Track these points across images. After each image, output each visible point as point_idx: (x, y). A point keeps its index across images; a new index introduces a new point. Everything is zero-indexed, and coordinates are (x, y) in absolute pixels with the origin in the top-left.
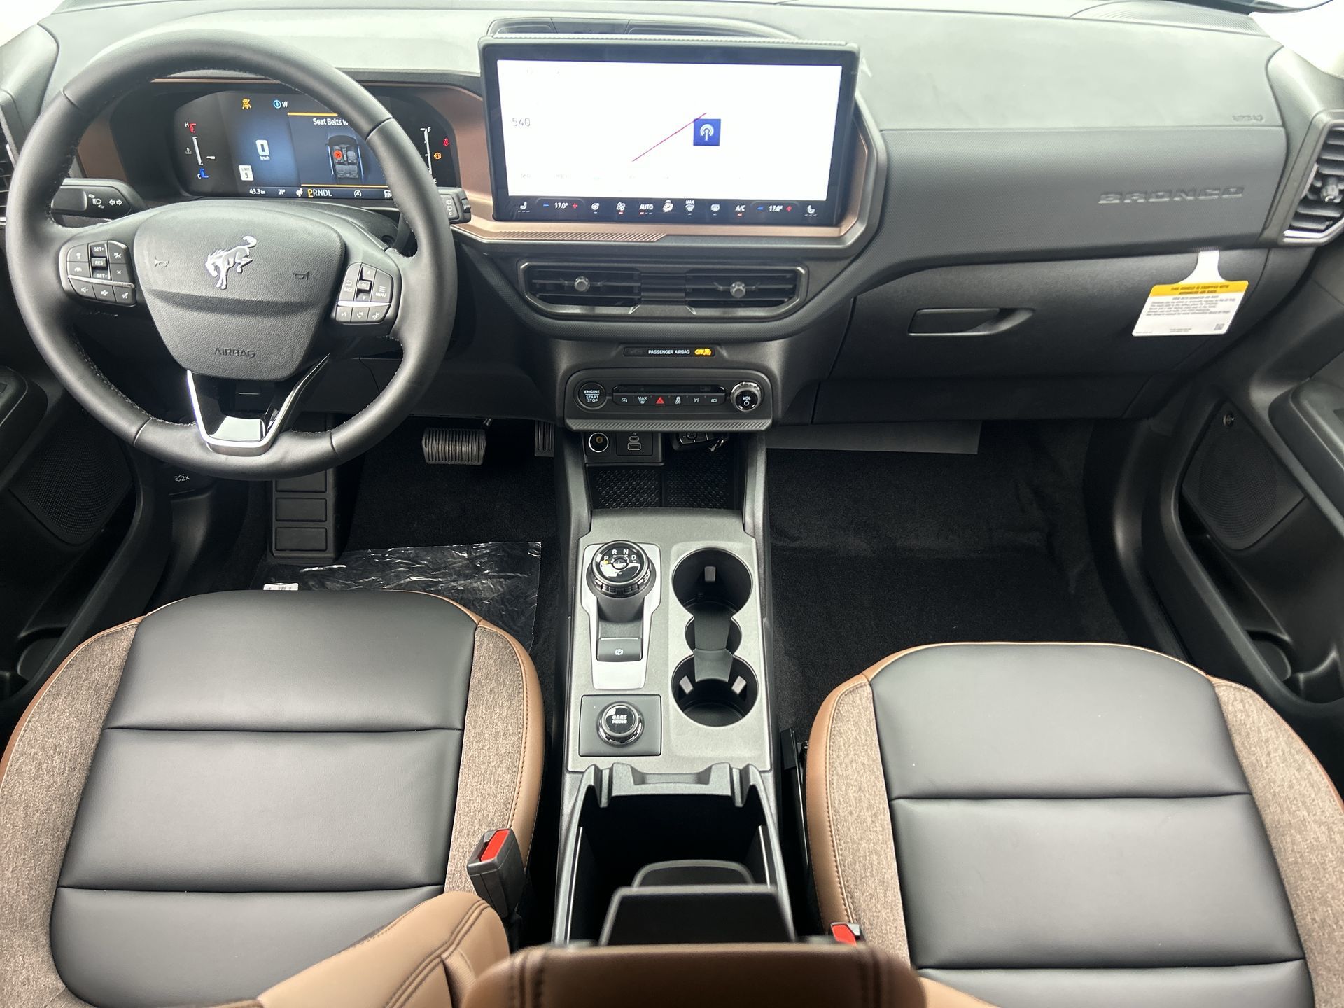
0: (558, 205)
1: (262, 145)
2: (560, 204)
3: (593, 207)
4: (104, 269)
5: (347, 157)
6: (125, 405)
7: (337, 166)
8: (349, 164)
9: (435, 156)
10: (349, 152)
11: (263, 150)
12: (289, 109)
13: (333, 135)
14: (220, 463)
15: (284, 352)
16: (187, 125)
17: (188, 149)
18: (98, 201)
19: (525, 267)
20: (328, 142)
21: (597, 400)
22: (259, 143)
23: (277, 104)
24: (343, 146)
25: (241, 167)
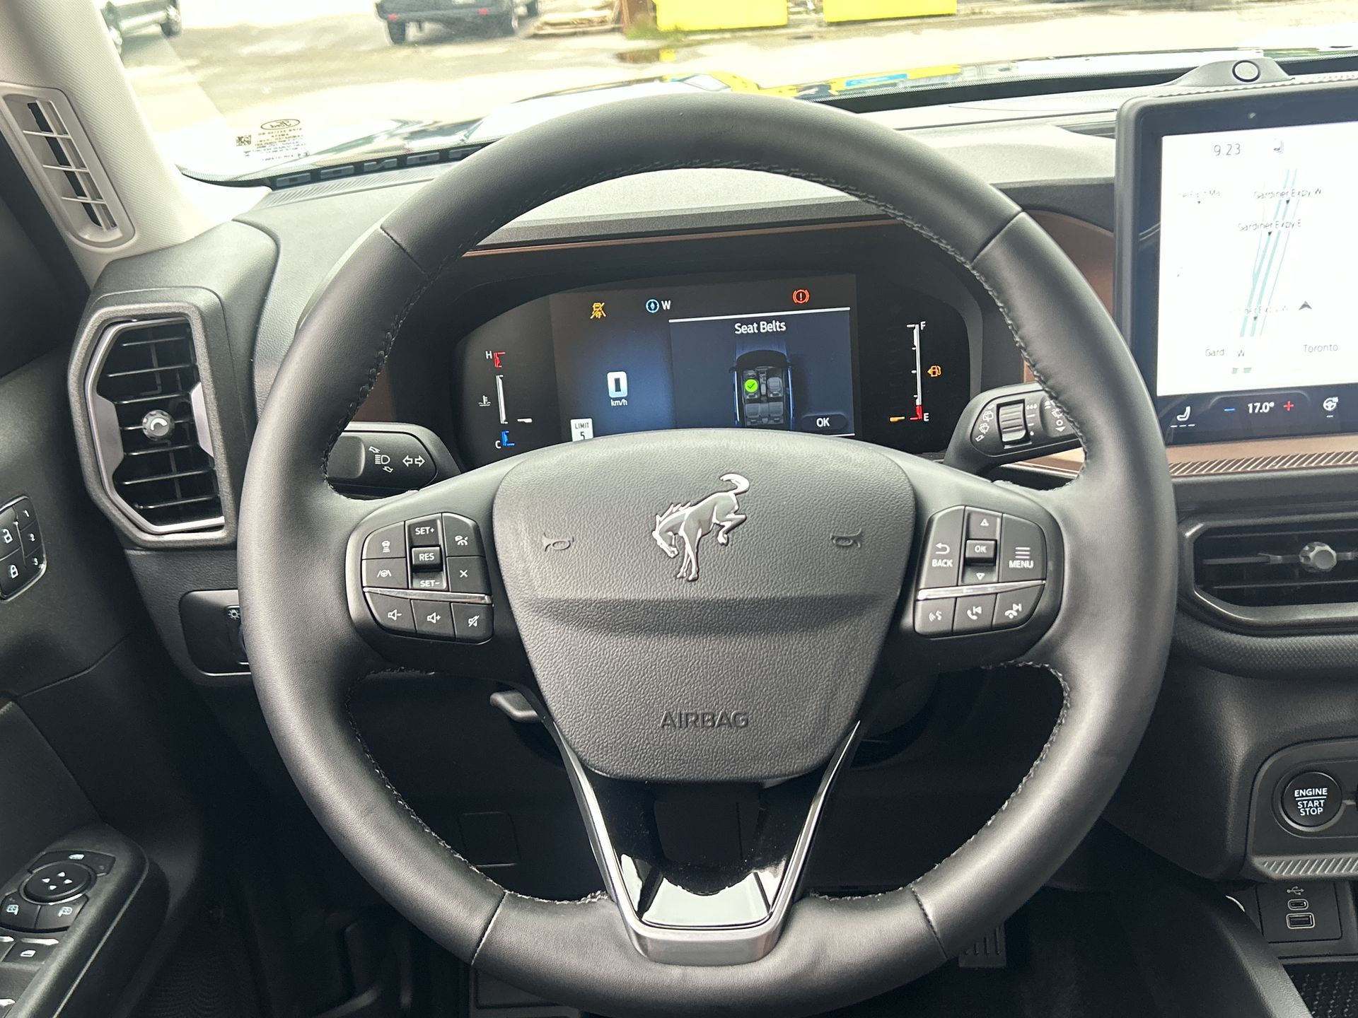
0: (1254, 408)
1: (617, 381)
2: (1258, 405)
3: (1325, 405)
4: (431, 570)
5: (767, 388)
6: (455, 865)
7: (748, 407)
8: (769, 400)
9: (930, 371)
10: (771, 380)
11: (618, 389)
12: (673, 313)
13: (746, 351)
14: (669, 986)
15: (813, 706)
16: (489, 355)
17: (485, 399)
18: (385, 460)
19: (1193, 534)
20: (735, 365)
21: (1320, 810)
22: (611, 377)
23: (652, 306)
24: (760, 369)
25: (574, 423)
